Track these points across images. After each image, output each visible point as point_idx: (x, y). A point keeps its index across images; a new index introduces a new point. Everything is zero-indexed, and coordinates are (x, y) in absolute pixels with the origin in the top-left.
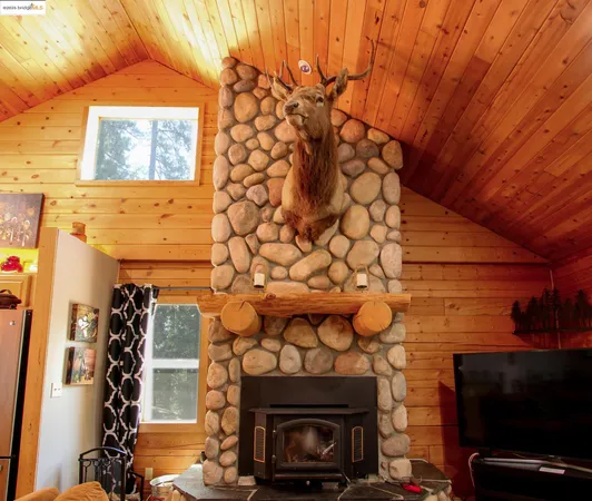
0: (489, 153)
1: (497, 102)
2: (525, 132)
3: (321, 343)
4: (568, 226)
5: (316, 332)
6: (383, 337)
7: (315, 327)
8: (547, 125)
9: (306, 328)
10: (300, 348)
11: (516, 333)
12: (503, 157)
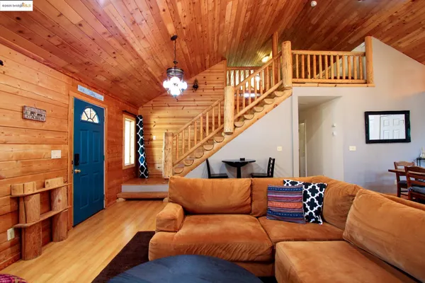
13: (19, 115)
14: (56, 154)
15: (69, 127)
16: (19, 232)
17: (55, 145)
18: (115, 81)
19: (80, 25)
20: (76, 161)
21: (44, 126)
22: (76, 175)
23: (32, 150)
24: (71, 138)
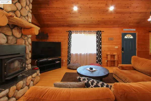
0: (49, 6)
1: (58, 2)
2: (57, 8)
3: (13, 35)
4: (50, 23)
5: (12, 31)
6: (28, 36)
7: (12, 29)
8: (60, 10)
9: (9, 29)
10: (6, 35)
11: (36, 38)
12: (50, 8)
13: (108, 39)
14: (117, 47)
15: (120, 41)
16: (107, 61)
17: (116, 45)
18: (138, 23)
19: (114, 17)
20: (123, 49)
21: (113, 41)
22: (122, 53)
23: (110, 46)
24: (121, 43)
